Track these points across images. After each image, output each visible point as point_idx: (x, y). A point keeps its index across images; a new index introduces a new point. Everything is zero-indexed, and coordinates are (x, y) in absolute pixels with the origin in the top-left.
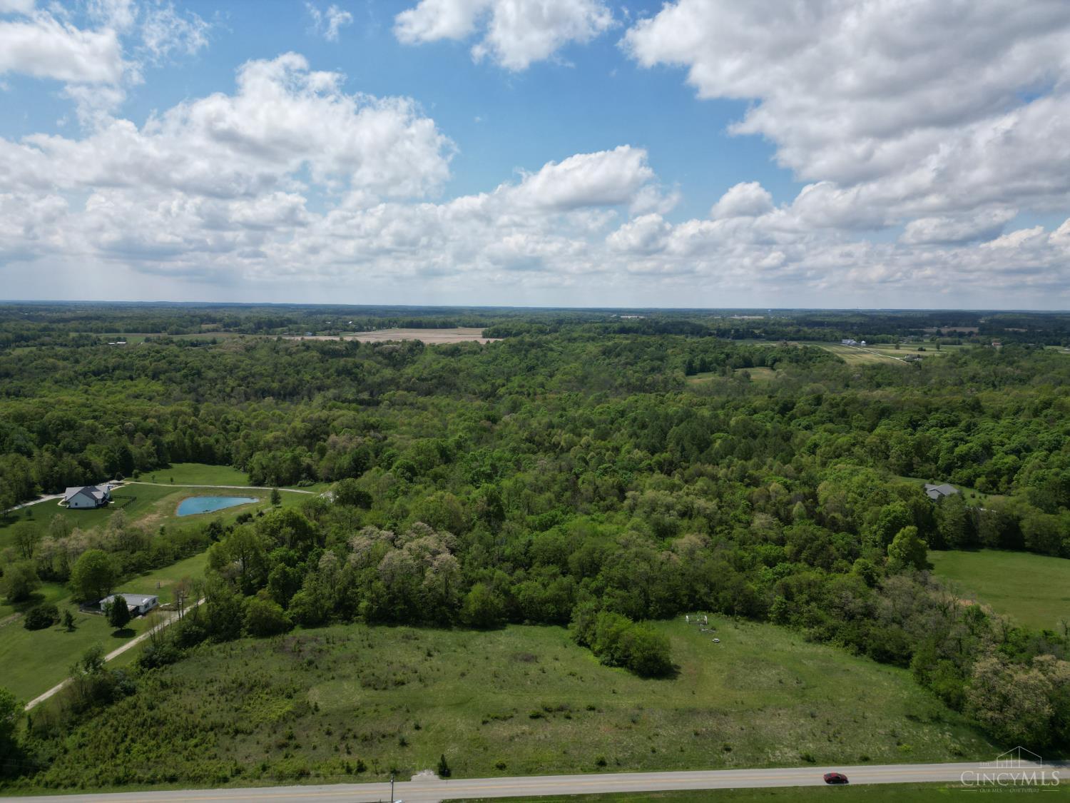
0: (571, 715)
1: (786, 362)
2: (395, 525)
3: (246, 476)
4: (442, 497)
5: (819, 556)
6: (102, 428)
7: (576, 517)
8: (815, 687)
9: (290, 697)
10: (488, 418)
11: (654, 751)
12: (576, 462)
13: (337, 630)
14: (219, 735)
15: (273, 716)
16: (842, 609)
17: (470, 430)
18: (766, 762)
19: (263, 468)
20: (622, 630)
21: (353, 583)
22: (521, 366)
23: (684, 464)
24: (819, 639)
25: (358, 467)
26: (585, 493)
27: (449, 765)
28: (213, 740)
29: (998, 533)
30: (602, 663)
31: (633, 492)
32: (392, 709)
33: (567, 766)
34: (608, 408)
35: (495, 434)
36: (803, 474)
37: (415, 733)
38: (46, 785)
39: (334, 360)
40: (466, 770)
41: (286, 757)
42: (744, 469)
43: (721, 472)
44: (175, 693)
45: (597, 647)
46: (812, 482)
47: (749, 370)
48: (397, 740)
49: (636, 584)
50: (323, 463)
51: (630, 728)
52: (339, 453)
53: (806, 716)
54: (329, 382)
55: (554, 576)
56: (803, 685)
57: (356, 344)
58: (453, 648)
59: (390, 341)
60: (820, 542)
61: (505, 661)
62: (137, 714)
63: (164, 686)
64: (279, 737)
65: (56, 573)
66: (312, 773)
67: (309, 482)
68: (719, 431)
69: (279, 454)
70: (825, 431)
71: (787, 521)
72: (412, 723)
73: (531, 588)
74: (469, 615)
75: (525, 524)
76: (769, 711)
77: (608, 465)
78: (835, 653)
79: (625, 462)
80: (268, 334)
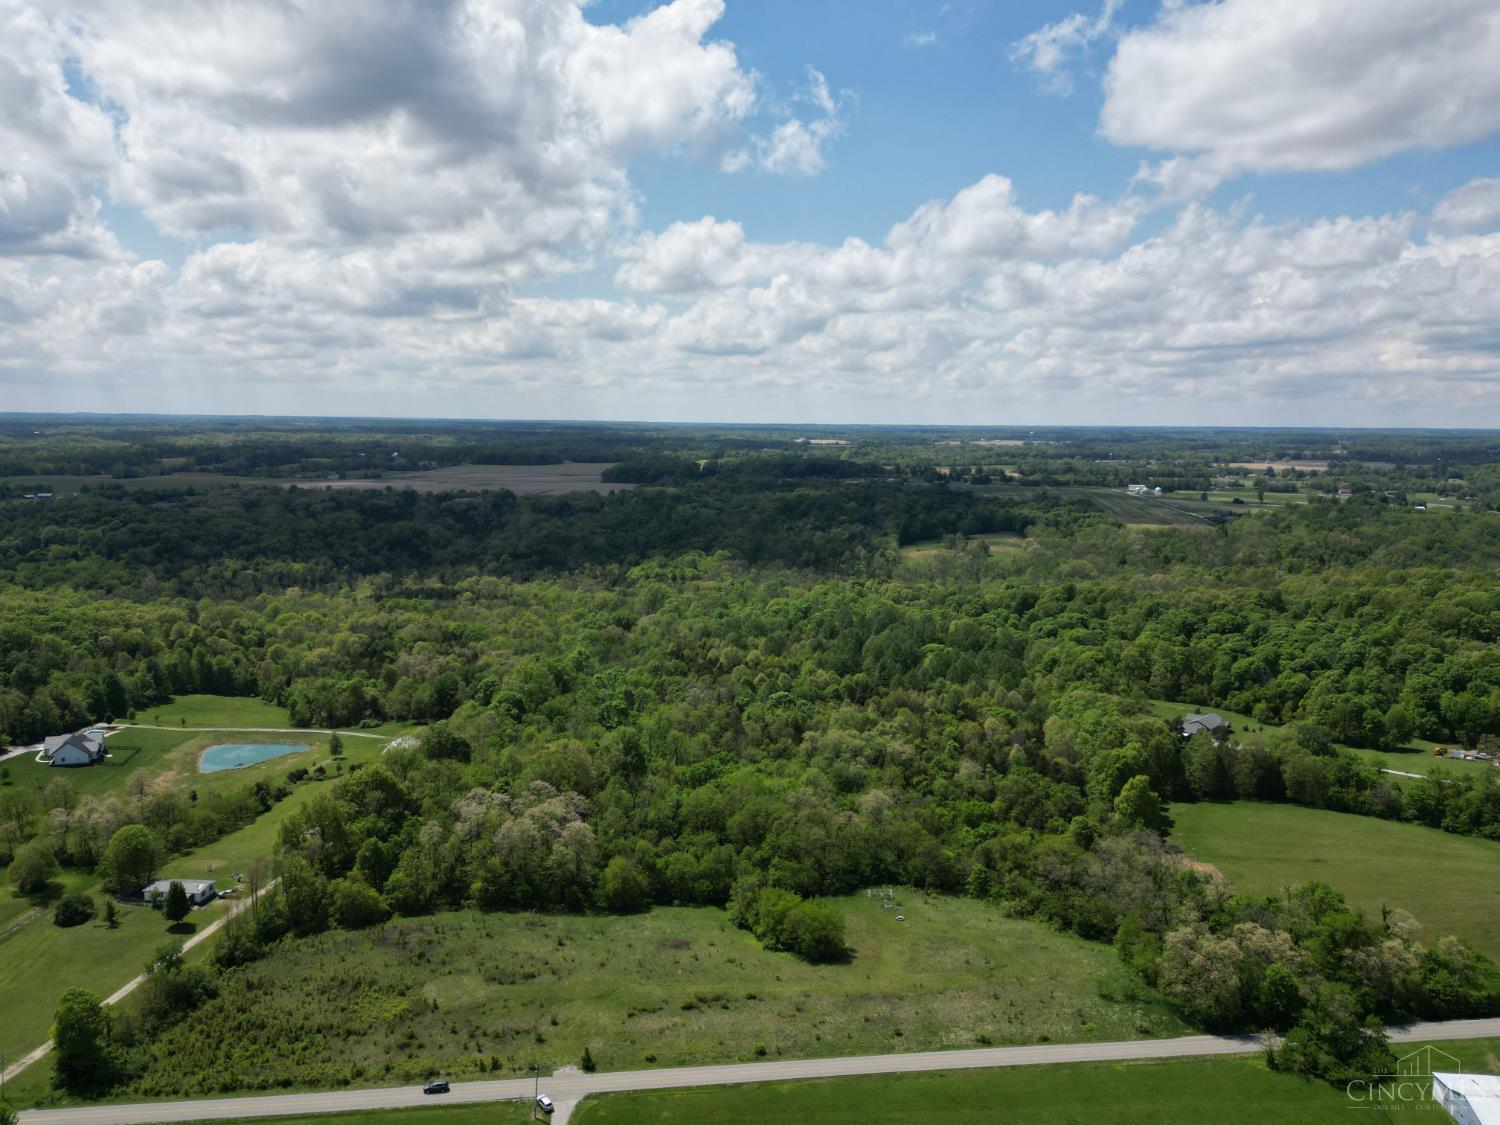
0: (729, 1005)
1: (1041, 525)
2: (507, 784)
3: (287, 713)
4: (566, 747)
5: (1032, 815)
6: (67, 645)
7: (738, 768)
8: (1005, 966)
9: (402, 994)
10: (619, 622)
11: (818, 1039)
12: (738, 688)
13: (446, 917)
14: (329, 1037)
15: (387, 1015)
16: (1046, 877)
17: (593, 640)
18: (939, 1045)
19: (309, 702)
20: (789, 909)
21: (461, 860)
22: (662, 534)
23: (882, 689)
24: (1022, 914)
25: (444, 704)
26: (751, 734)
27: (594, 1060)
28: (323, 1043)
29: (1255, 780)
30: (766, 948)
31: (811, 733)
32: (523, 1005)
33: (723, 1057)
34: (787, 604)
35: (628, 645)
36: (1034, 702)
37: (552, 1028)
38: (146, 1093)
39: (383, 525)
40: (611, 1066)
41: (410, 1057)
42: (959, 696)
43: (929, 700)
44: (266, 994)
45: (760, 930)
46: (1038, 718)
47: (987, 539)
48: (533, 1036)
49: (809, 853)
50: (394, 694)
51: (794, 1016)
52: (416, 681)
53: (989, 997)
54: (377, 559)
55: (710, 845)
56: (992, 964)
57: (410, 496)
58: (589, 936)
59: (463, 491)
60: (1034, 796)
61: (651, 948)
62: (227, 1017)
63: (250, 986)
64: (398, 1037)
66: (442, 1071)
67: (376, 722)
68: (933, 640)
69: (330, 681)
70: (1071, 639)
71: (1003, 768)
72: (549, 1018)
73: (683, 860)
74: (607, 897)
75: (672, 776)
76: (949, 994)
77: (782, 693)
78: (1036, 930)
79: (806, 688)
80: (271, 475)
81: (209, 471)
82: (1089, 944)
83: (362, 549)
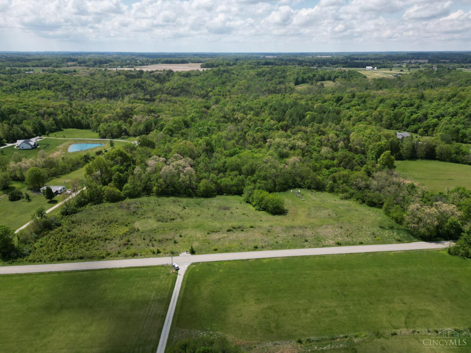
0: (244, 230)
1: (340, 78)
2: (166, 155)
3: (98, 134)
4: (186, 143)
5: (347, 164)
6: (29, 113)
7: (245, 151)
8: (343, 216)
9: (127, 226)
10: (205, 107)
11: (277, 242)
12: (244, 127)
13: (144, 199)
14: (99, 241)
15: (120, 233)
16: (356, 186)
17: (198, 113)
18: (322, 245)
19: (105, 131)
20: (265, 196)
21: (149, 180)
22: (219, 82)
23: (292, 126)
24: (346, 198)
25: (148, 130)
26: (249, 140)
27: (194, 250)
28: (96, 243)
29: (425, 153)
30: (256, 209)
31: (270, 139)
32: (170, 230)
33: (242, 249)
34: (260, 101)
35: (209, 114)
36: (344, 129)
37: (180, 238)
38: (30, 261)
39: (132, 80)
40: (201, 251)
41: (128, 248)
42: (319, 128)
43: (309, 129)
44: (78, 225)
45: (254, 203)
46: (348, 133)
47: (323, 82)
48: (173, 241)
49: (270, 178)
50: (131, 128)
51: (267, 234)
52: (139, 124)
53: (338, 228)
54: (131, 90)
55: (236, 175)
56: (338, 216)
57: (142, 72)
58: (194, 205)
59: (158, 70)
60: (349, 158)
61: (216, 210)
62: (63, 234)
63: (73, 222)
64: (124, 241)
65: (19, 177)
66: (139, 254)
67: (126, 137)
68: (309, 111)
69: (111, 124)
70: (355, 110)
71: (336, 150)
72: (179, 235)
73: (227, 180)
74: (201, 192)
75: (223, 154)
76: (324, 226)
77: (259, 127)
78: (352, 203)
79: (267, 126)
80: (100, 67)
81: (81, 66)
82: (372, 209)
83: (126, 87)
